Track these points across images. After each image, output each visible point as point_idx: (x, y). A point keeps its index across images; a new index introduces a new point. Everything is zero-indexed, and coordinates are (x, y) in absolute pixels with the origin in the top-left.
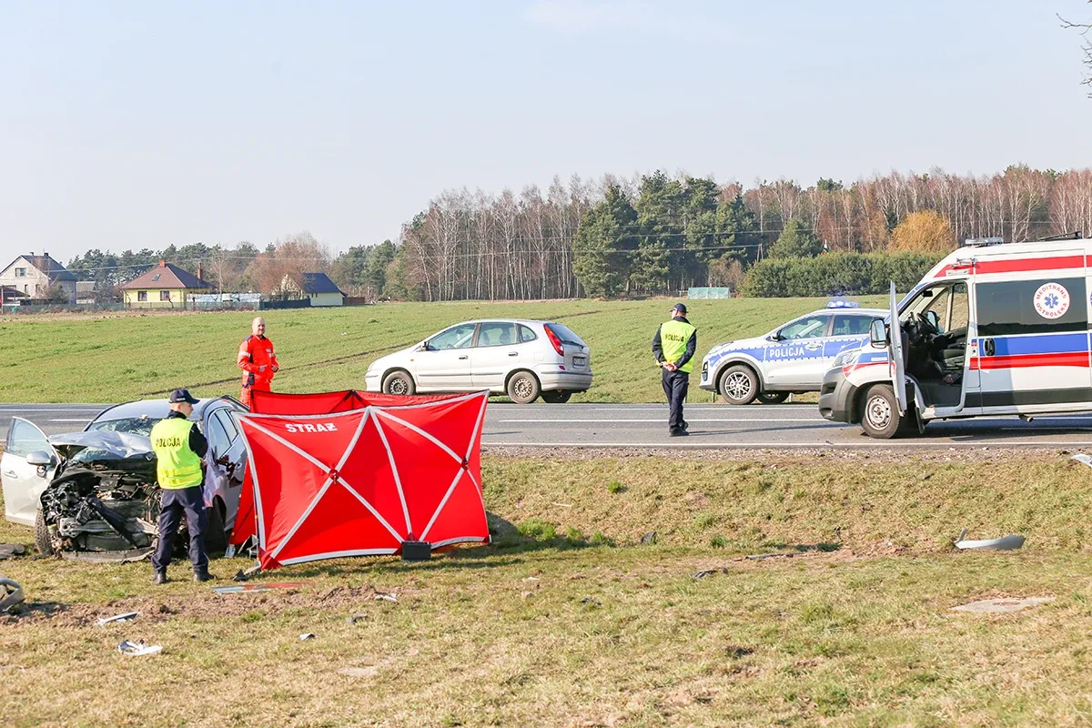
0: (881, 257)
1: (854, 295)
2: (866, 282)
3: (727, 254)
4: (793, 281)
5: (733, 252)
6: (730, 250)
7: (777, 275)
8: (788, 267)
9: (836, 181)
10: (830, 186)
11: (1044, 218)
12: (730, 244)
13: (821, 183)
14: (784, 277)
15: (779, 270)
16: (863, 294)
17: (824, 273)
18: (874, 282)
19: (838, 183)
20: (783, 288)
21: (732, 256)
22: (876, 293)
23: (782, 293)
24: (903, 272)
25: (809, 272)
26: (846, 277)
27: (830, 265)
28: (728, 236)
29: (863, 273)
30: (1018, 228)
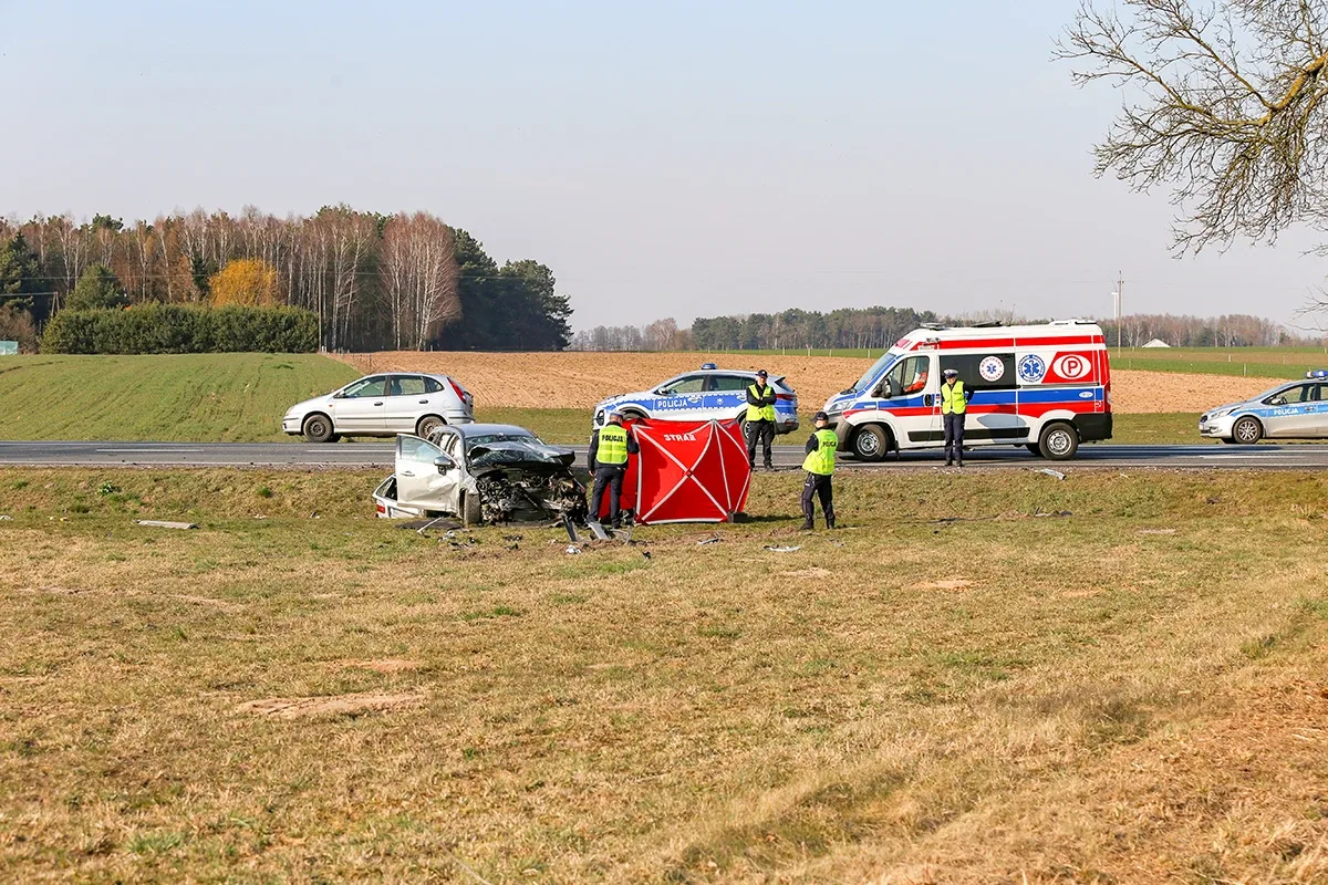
0: (203, 310)
1: (173, 353)
2: (187, 338)
3: (11, 302)
4: (100, 335)
5: (18, 300)
6: (15, 298)
7: (82, 328)
8: (96, 319)
9: (115, 218)
10: (108, 223)
11: (373, 269)
12: (14, 291)
13: (98, 220)
14: (92, 331)
15: (86, 322)
16: (184, 352)
17: (138, 328)
18: (195, 339)
19: (118, 220)
20: (89, 343)
21: (18, 305)
22: (198, 351)
23: (89, 349)
24: (229, 328)
25: (120, 326)
26: (164, 332)
27: (145, 318)
28: (13, 282)
29: (184, 328)
30: (344, 279)
